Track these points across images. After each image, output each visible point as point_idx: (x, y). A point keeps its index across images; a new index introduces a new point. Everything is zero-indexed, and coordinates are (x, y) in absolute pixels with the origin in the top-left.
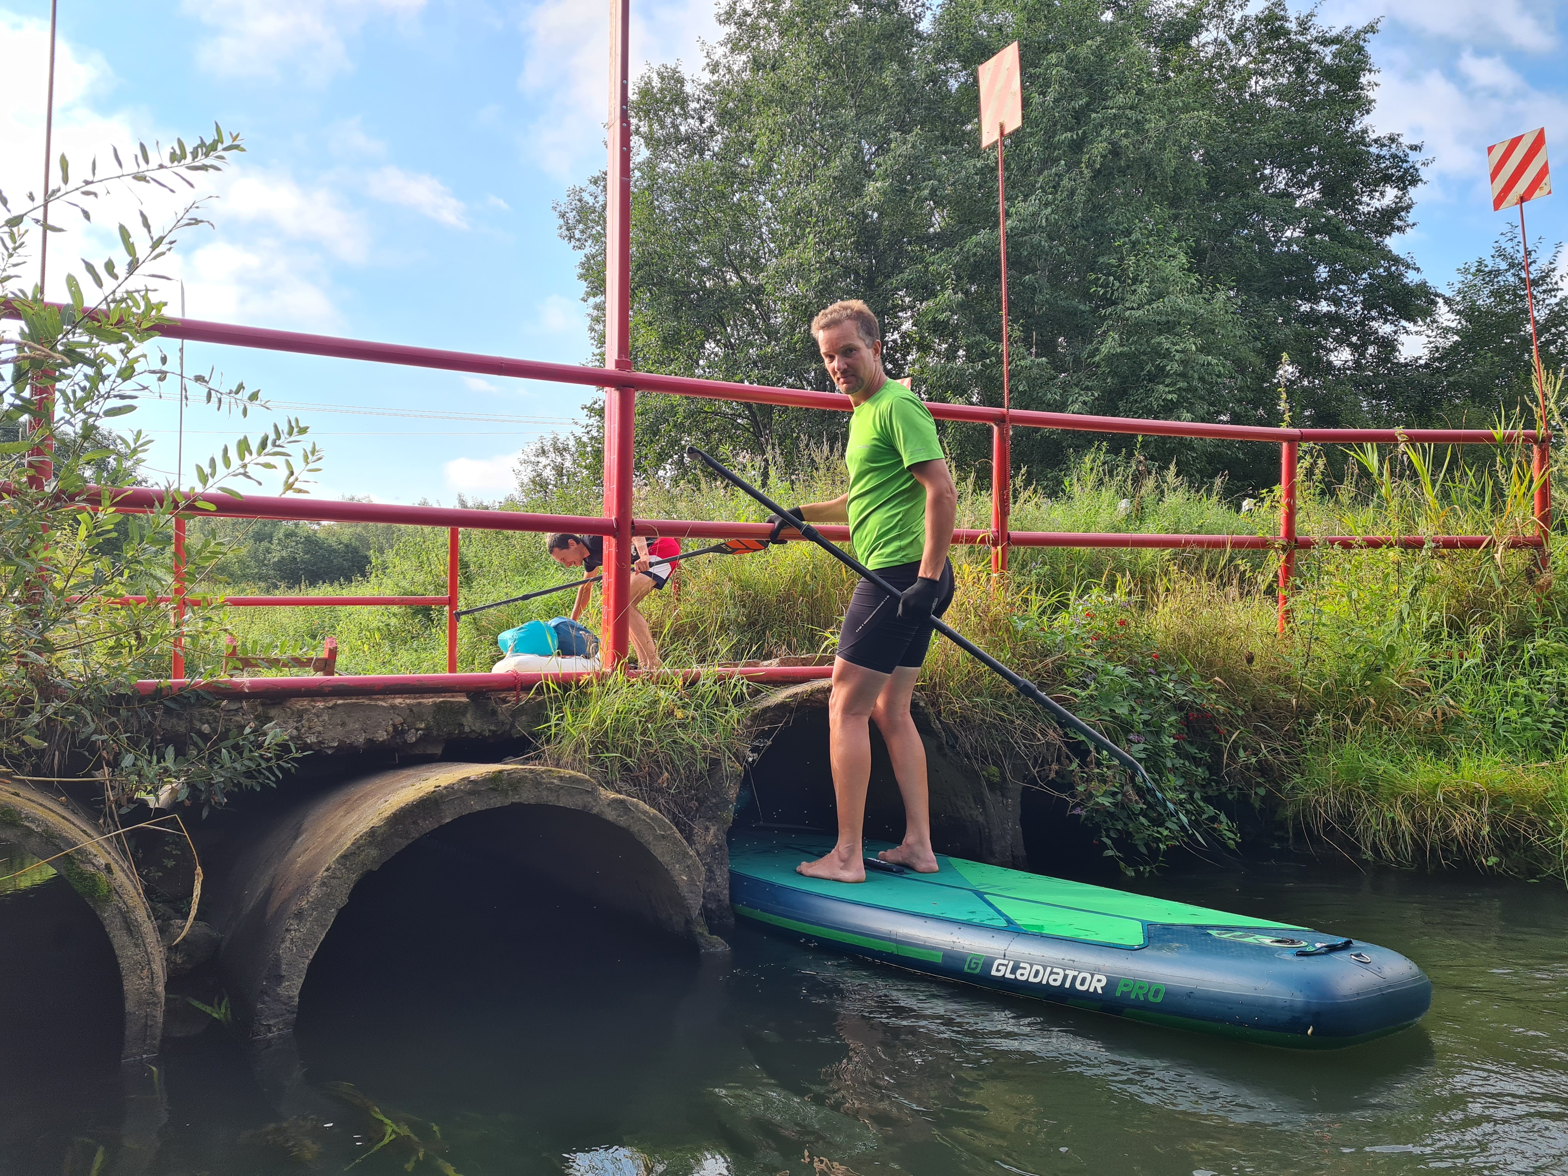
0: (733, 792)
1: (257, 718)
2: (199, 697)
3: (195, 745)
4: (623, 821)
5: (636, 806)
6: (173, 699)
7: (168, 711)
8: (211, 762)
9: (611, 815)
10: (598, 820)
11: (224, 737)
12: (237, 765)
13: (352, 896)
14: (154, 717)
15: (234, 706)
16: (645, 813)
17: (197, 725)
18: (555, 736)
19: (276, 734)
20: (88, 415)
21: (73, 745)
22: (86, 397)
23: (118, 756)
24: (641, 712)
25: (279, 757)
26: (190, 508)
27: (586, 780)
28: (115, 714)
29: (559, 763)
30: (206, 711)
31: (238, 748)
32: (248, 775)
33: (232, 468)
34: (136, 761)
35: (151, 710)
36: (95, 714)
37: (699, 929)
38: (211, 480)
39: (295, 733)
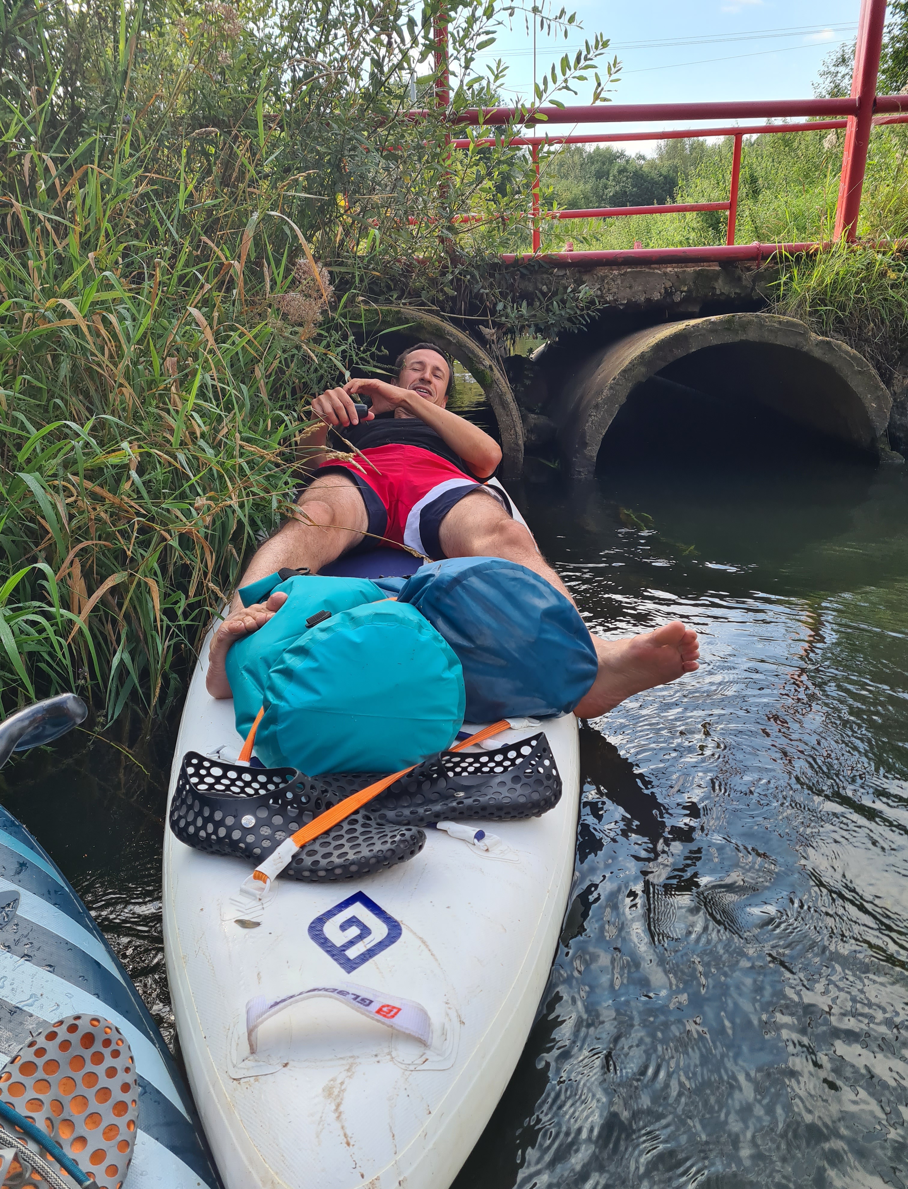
1: (575, 281)
2: (540, 266)
3: (539, 299)
4: (827, 358)
5: (839, 347)
6: (525, 267)
7: (523, 276)
8: (548, 310)
9: (817, 353)
10: (807, 357)
11: (555, 294)
12: (563, 313)
13: (630, 397)
14: (514, 279)
15: (561, 273)
16: (847, 353)
17: (540, 286)
18: (784, 295)
19: (586, 291)
20: (468, 50)
21: (471, 297)
22: (466, 36)
23: (495, 305)
24: (858, 274)
25: (588, 308)
26: (532, 121)
27: (801, 325)
28: (492, 276)
29: (784, 314)
30: (545, 276)
31: (564, 302)
32: (570, 320)
33: (558, 83)
34: (505, 307)
35: (513, 275)
36: (481, 276)
37: (882, 446)
38: (545, 96)
39: (599, 292)
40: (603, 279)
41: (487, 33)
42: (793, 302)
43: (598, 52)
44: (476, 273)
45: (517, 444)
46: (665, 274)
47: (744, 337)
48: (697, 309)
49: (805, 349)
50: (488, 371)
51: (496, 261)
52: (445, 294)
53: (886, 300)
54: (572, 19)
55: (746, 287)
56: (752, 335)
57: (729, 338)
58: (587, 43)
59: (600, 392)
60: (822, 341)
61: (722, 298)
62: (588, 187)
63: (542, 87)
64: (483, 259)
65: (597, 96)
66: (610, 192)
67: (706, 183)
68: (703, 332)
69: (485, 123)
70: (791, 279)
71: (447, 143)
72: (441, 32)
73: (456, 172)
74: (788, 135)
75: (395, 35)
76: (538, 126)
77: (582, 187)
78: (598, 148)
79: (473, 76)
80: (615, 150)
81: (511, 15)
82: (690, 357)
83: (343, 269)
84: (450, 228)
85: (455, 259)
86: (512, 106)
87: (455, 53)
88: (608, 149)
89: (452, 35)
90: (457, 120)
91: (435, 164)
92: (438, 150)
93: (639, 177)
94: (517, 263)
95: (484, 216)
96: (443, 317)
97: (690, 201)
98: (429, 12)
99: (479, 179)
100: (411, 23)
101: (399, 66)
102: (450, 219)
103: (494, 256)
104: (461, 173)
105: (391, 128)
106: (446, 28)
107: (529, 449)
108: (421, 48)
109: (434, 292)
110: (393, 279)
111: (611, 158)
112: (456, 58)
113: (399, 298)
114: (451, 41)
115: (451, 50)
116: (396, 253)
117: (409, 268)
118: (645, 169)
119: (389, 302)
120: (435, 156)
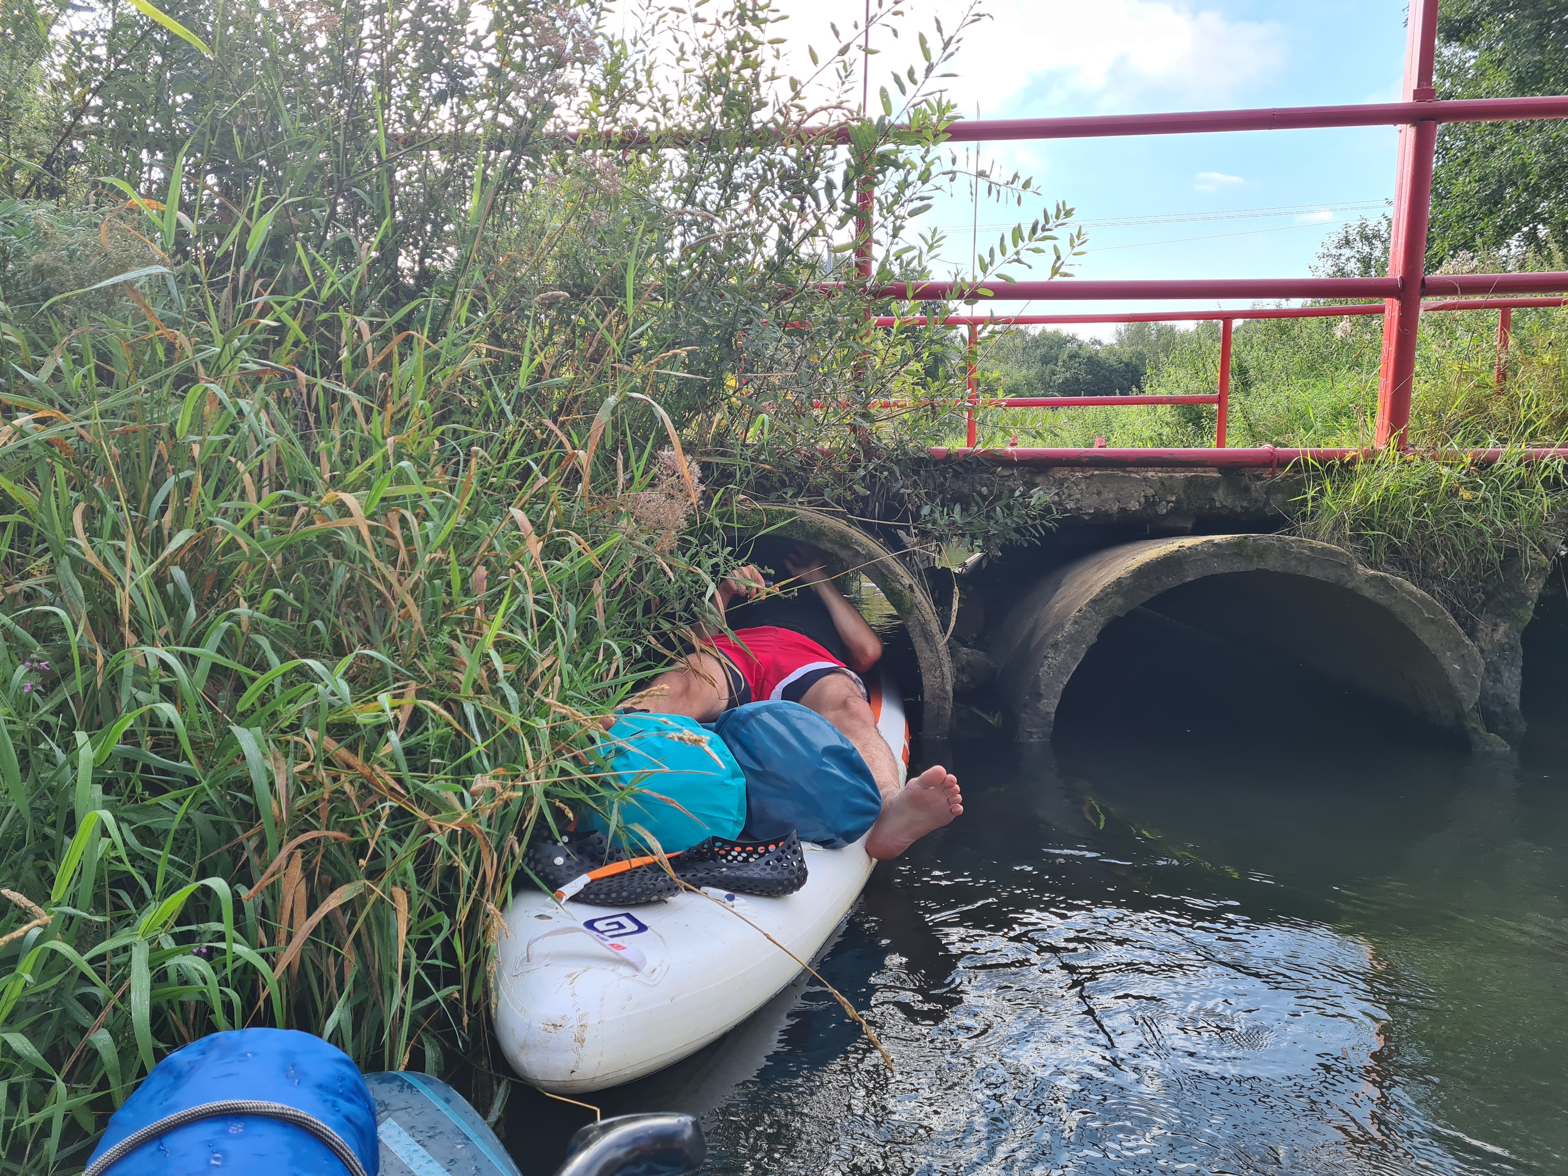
0: (1535, 588)
1: (1025, 484)
2: (979, 463)
3: (977, 504)
4: (1383, 599)
5: (1400, 586)
6: (959, 464)
7: (956, 474)
8: (988, 517)
9: (1369, 592)
10: (1355, 597)
11: (998, 498)
12: (1009, 521)
13: (1100, 636)
14: (945, 479)
15: (1007, 473)
16: (1411, 593)
17: (978, 487)
18: (1312, 513)
19: (1040, 496)
20: (897, 218)
21: (888, 498)
22: (895, 202)
23: (919, 508)
24: (1415, 490)
25: (1042, 517)
26: (973, 295)
27: (1343, 554)
28: (917, 473)
29: (1314, 538)
30: (985, 476)
31: (1009, 507)
32: (1017, 530)
33: (1008, 255)
34: (932, 511)
35: (943, 473)
36: (902, 473)
37: (1473, 725)
38: (990, 269)
39: (1056, 498)
40: (1061, 482)
41: (922, 199)
42: (1326, 523)
43: (1060, 221)
44: (896, 469)
45: (944, 690)
46: (1145, 479)
47: (1261, 566)
48: (1189, 525)
49: (1350, 585)
50: (907, 592)
51: (922, 455)
52: (854, 492)
53: (1458, 525)
54: (1027, 185)
55: (1256, 501)
56: (1273, 564)
57: (1240, 566)
58: (1045, 212)
59: (1059, 627)
60: (1374, 577)
61: (1225, 512)
62: (1032, 373)
63: (987, 259)
64: (905, 453)
65: (1055, 271)
66: (1059, 379)
67: (1181, 373)
68: (1203, 556)
69: (915, 297)
70: (1322, 493)
71: (867, 318)
72: (866, 197)
73: (876, 352)
74: (1284, 321)
75: (809, 199)
76: (981, 302)
77: (1024, 372)
78: (1044, 331)
79: (902, 245)
80: (1065, 334)
81: (952, 180)
82: (1186, 588)
83: (724, 460)
84: (865, 416)
85: (870, 452)
86: (949, 279)
87: (882, 220)
88: (1056, 332)
89: (879, 201)
90: (879, 293)
91: (850, 342)
92: (855, 326)
93: (1093, 363)
94: (949, 458)
95: (909, 401)
96: (850, 521)
97: (1162, 393)
98: (852, 174)
99: (905, 360)
100: (830, 186)
101: (812, 233)
102: (865, 405)
103: (920, 450)
104: (883, 353)
105: (797, 300)
106: (871, 193)
107: (959, 694)
108: (840, 213)
109: (840, 491)
110: (788, 472)
111: (1061, 342)
112: (882, 226)
113: (795, 496)
114: (876, 207)
115: (876, 217)
116: (795, 442)
117: (810, 461)
118: (1102, 355)
119: (782, 500)
120: (849, 332)
